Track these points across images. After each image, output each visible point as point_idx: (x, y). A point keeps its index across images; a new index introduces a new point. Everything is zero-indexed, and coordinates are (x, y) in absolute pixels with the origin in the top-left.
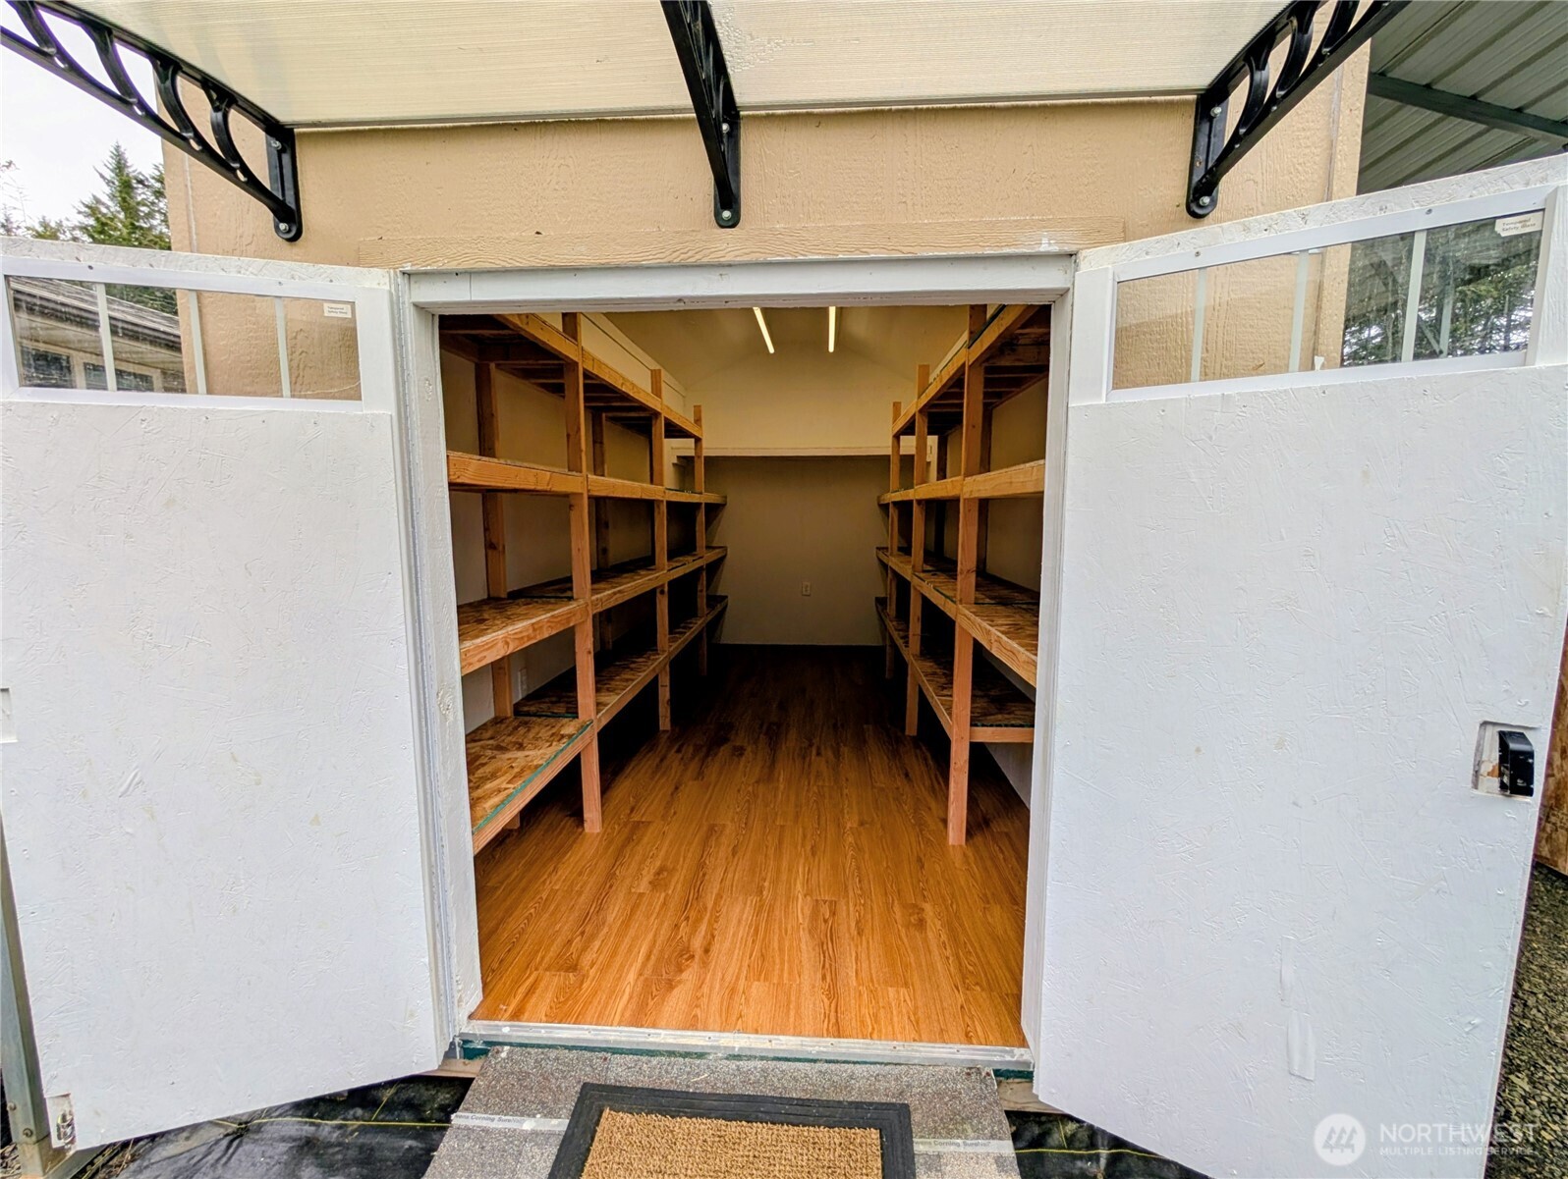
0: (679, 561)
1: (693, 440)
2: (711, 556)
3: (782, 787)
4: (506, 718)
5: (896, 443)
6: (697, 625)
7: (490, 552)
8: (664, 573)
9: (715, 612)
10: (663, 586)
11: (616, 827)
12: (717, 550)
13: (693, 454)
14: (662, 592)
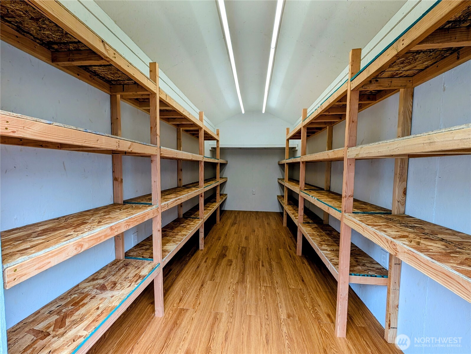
0: (209, 183)
1: (216, 141)
2: (221, 181)
3: (248, 286)
4: (120, 260)
5: (287, 143)
6: (216, 205)
7: (115, 182)
8: (203, 189)
9: (223, 200)
10: (202, 194)
11: (171, 312)
12: (224, 179)
13: (216, 147)
14: (202, 196)
